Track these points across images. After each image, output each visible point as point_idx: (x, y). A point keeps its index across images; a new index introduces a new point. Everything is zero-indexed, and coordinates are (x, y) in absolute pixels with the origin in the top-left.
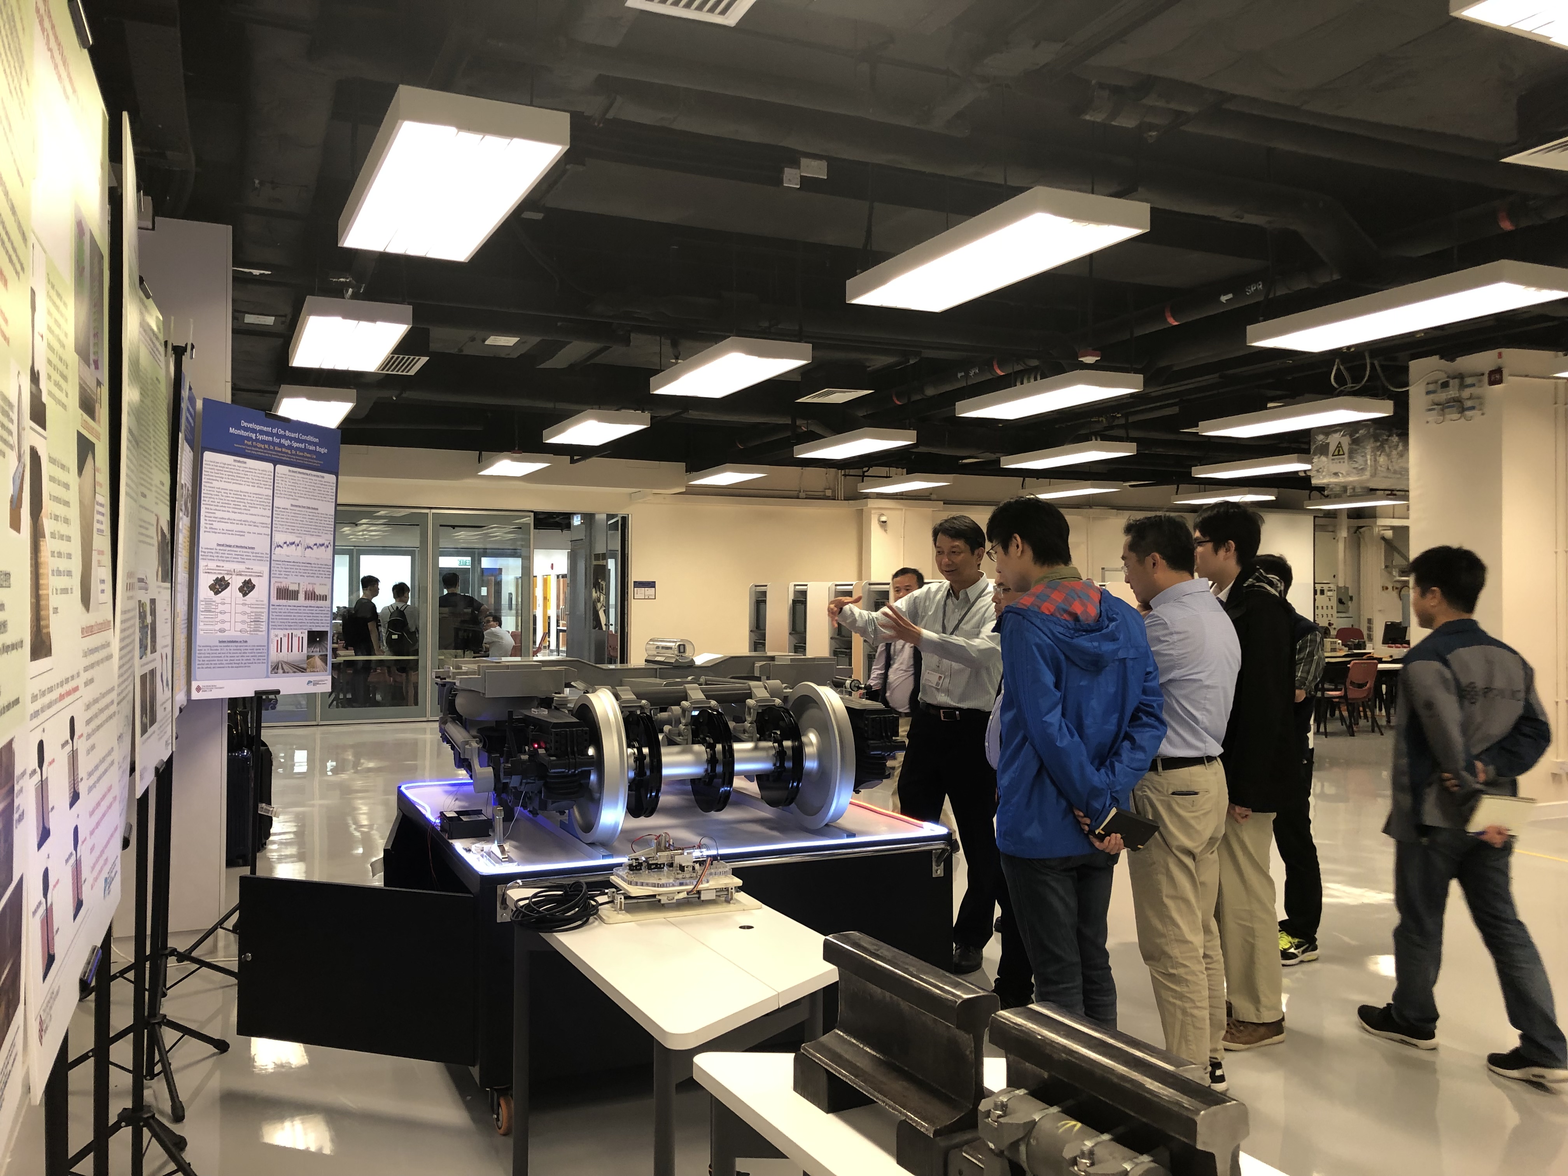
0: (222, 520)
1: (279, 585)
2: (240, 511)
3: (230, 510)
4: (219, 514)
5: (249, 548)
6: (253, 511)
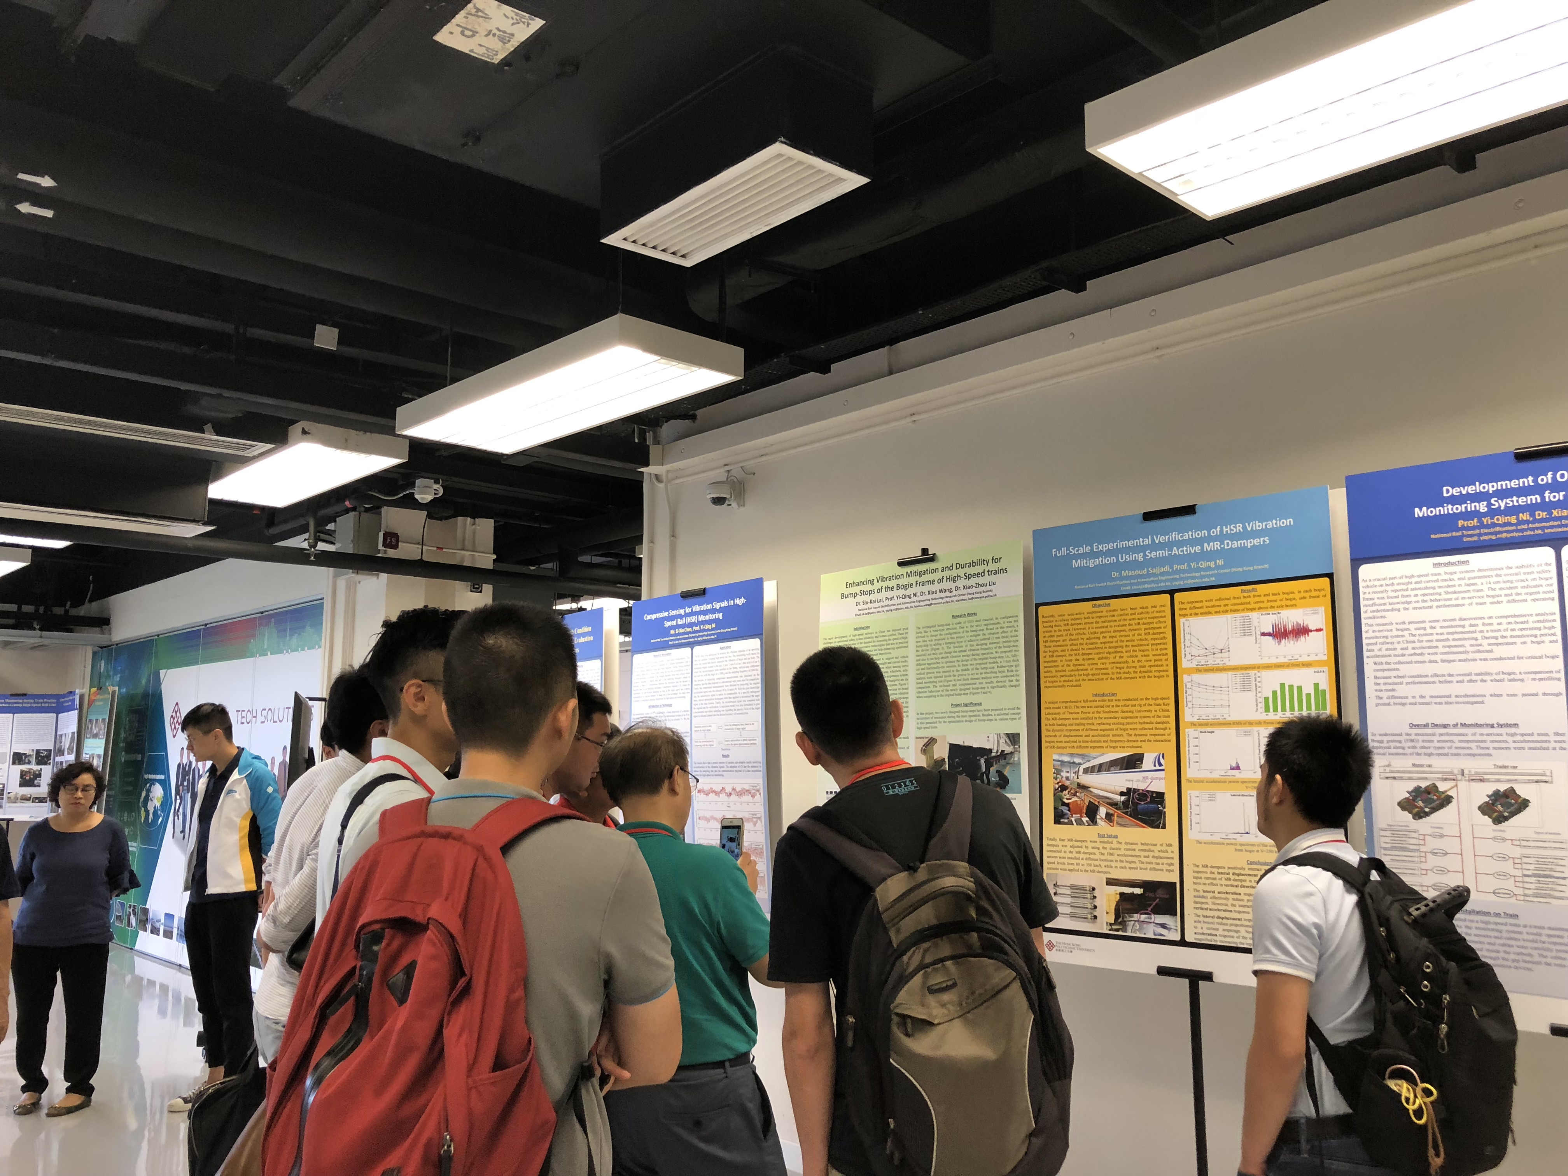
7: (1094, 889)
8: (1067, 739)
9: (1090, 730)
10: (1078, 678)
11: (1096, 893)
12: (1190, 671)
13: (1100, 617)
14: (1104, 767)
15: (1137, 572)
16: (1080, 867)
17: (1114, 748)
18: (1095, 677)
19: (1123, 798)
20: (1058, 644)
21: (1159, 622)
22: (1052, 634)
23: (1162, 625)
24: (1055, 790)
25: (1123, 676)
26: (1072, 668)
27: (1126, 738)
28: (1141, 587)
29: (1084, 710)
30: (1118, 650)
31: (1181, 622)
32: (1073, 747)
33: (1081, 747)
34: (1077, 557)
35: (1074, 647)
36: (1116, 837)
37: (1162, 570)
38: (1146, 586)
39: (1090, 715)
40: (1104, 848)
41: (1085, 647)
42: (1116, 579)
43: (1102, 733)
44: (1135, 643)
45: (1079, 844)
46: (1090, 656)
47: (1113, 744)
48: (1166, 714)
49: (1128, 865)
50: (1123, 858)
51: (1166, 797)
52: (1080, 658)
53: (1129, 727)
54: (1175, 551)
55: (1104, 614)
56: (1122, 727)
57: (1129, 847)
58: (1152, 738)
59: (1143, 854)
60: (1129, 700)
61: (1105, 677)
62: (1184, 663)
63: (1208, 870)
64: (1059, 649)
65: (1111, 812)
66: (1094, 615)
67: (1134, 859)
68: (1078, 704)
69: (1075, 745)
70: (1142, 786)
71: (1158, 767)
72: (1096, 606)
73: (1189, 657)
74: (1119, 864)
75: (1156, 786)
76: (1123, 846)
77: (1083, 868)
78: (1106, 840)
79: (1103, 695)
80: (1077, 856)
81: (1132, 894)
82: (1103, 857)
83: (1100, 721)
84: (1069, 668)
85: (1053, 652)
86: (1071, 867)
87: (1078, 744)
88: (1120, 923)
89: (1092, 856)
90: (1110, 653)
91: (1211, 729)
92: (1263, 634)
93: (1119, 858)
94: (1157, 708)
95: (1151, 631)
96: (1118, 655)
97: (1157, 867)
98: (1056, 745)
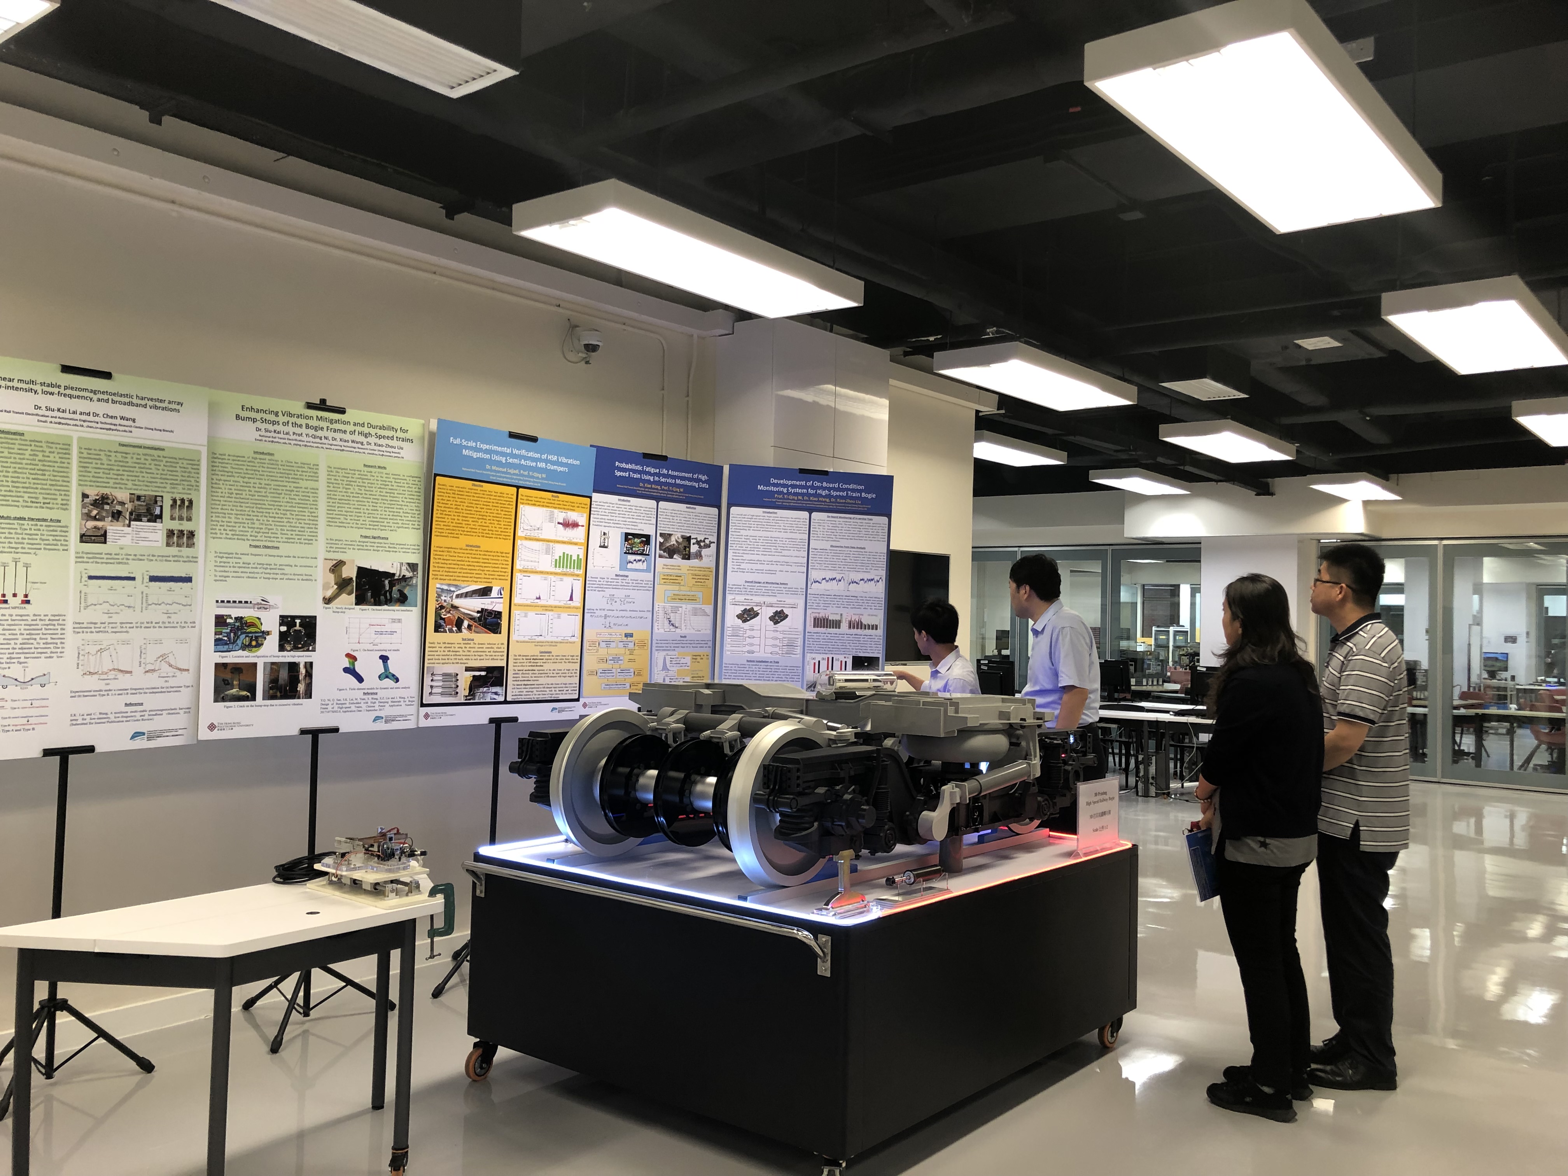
0: (750, 561)
1: (815, 615)
2: (770, 553)
3: (760, 553)
4: (746, 557)
5: (781, 584)
6: (785, 553)
7: (457, 675)
8: (446, 574)
9: (462, 569)
10: (457, 532)
11: (459, 677)
12: (522, 538)
13: (476, 493)
14: (469, 594)
15: (501, 469)
16: (450, 661)
17: (476, 582)
18: (468, 533)
19: (479, 615)
20: (447, 506)
21: (509, 504)
22: (444, 498)
23: (511, 507)
24: (436, 609)
25: (485, 535)
26: (454, 525)
27: (483, 576)
28: (501, 479)
29: (460, 555)
30: (484, 517)
31: (520, 506)
32: (450, 580)
33: (455, 580)
34: (466, 448)
35: (457, 511)
36: (473, 640)
37: (515, 472)
38: (505, 480)
39: (463, 559)
40: (466, 648)
41: (464, 511)
42: (488, 470)
43: (469, 571)
44: (495, 515)
45: (450, 645)
46: (466, 519)
47: (475, 580)
48: (506, 563)
49: (479, 658)
50: (476, 654)
51: (503, 615)
52: (460, 518)
53: (486, 569)
54: (523, 462)
55: (479, 492)
56: (481, 568)
57: (480, 646)
58: (498, 577)
59: (488, 650)
60: (487, 551)
61: (474, 534)
62: (519, 533)
63: (521, 658)
64: (448, 510)
65: (471, 624)
66: (473, 491)
67: (482, 654)
68: (456, 551)
69: (452, 578)
70: (490, 607)
71: (500, 596)
72: (474, 485)
73: (522, 529)
74: (474, 657)
75: (498, 608)
76: (477, 646)
77: (451, 661)
78: (466, 642)
79: (471, 546)
80: (448, 653)
81: (480, 675)
82: (464, 654)
83: (468, 563)
84: (452, 524)
85: (443, 511)
86: (444, 661)
87: (454, 578)
88: (472, 695)
89: (457, 653)
90: (479, 519)
91: (529, 575)
92: (559, 523)
93: (473, 654)
94: (503, 558)
95: (504, 509)
96: (484, 521)
97: (495, 658)
98: (439, 577)
